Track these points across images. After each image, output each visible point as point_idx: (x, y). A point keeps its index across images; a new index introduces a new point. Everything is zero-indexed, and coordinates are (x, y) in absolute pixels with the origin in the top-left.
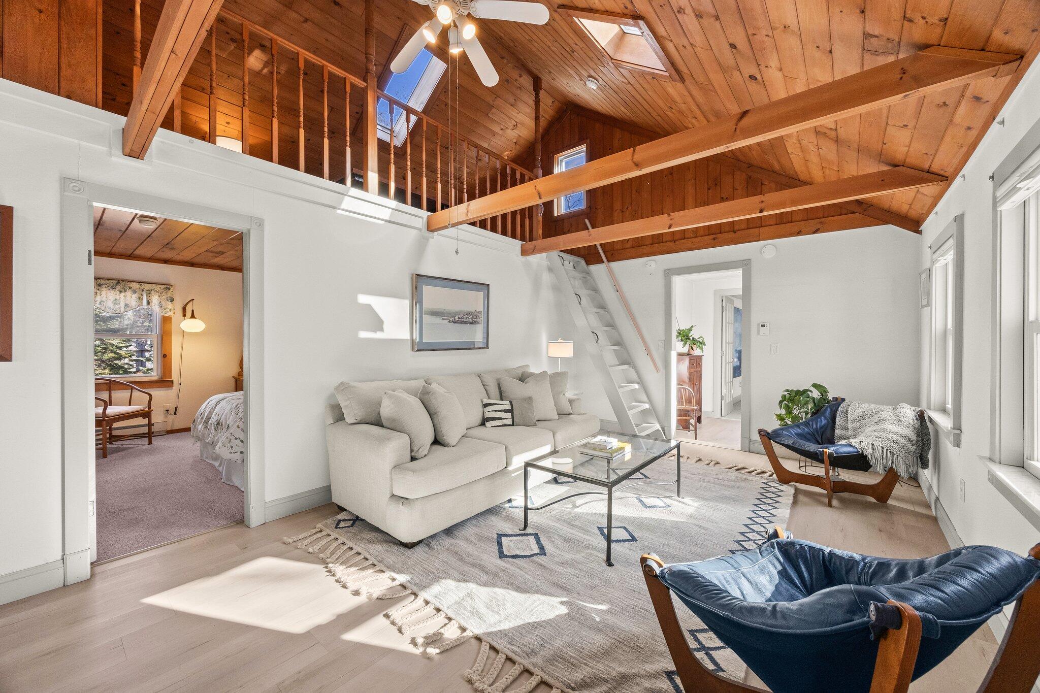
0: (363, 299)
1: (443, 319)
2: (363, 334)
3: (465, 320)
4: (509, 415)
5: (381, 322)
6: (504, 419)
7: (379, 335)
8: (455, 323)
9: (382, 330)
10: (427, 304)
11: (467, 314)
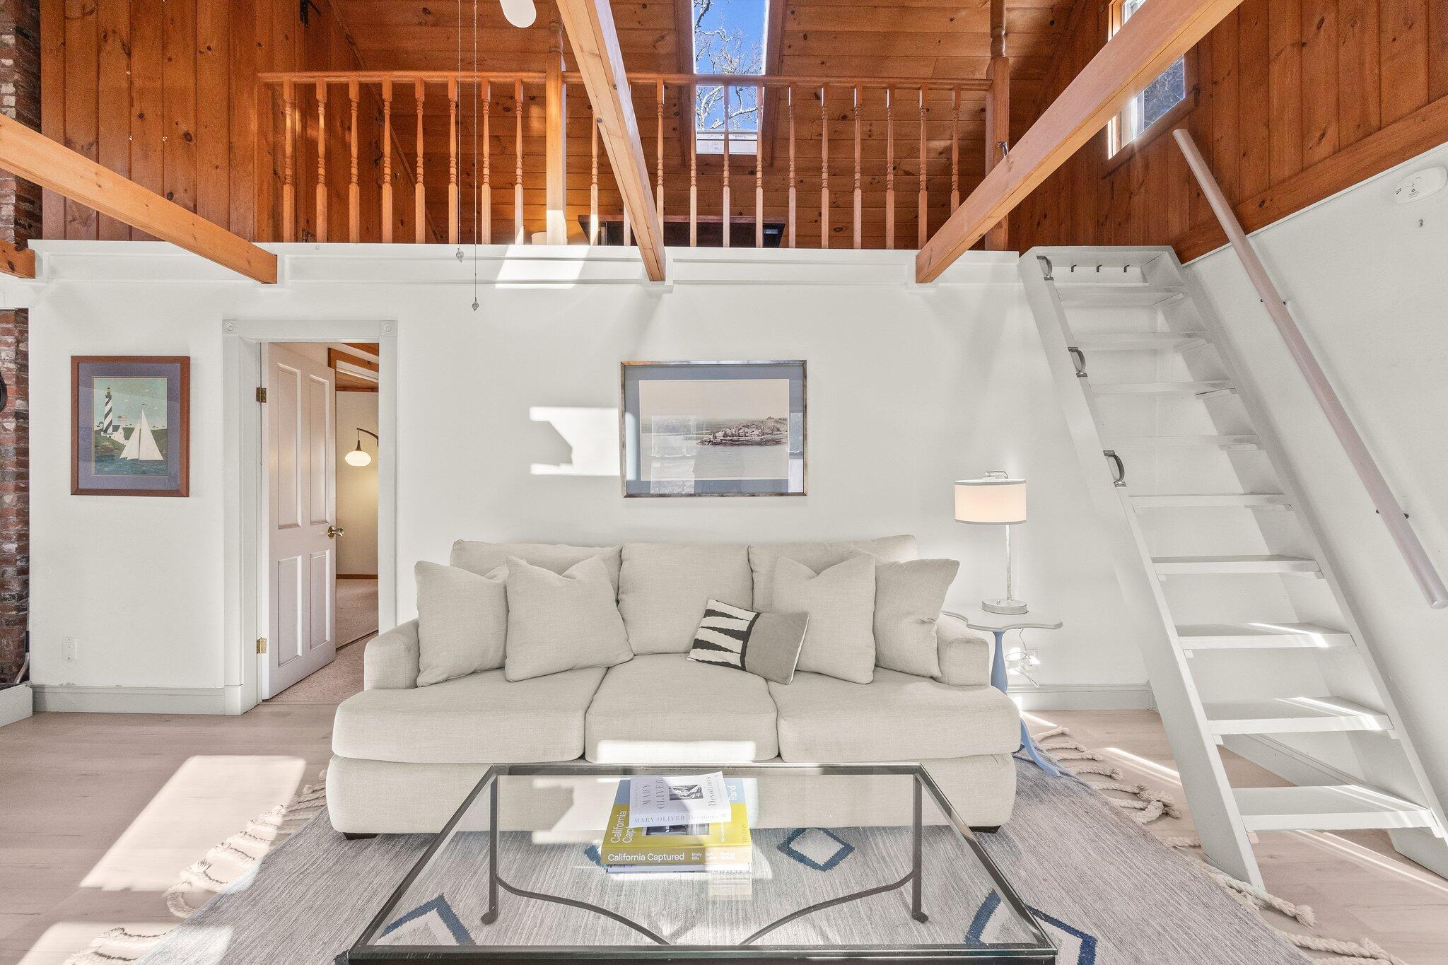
0: (538, 414)
1: (687, 439)
2: (539, 469)
3: (741, 438)
4: (737, 645)
5: (569, 449)
6: (726, 650)
7: (564, 470)
8: (716, 444)
9: (569, 461)
10: (649, 414)
11: (747, 426)
